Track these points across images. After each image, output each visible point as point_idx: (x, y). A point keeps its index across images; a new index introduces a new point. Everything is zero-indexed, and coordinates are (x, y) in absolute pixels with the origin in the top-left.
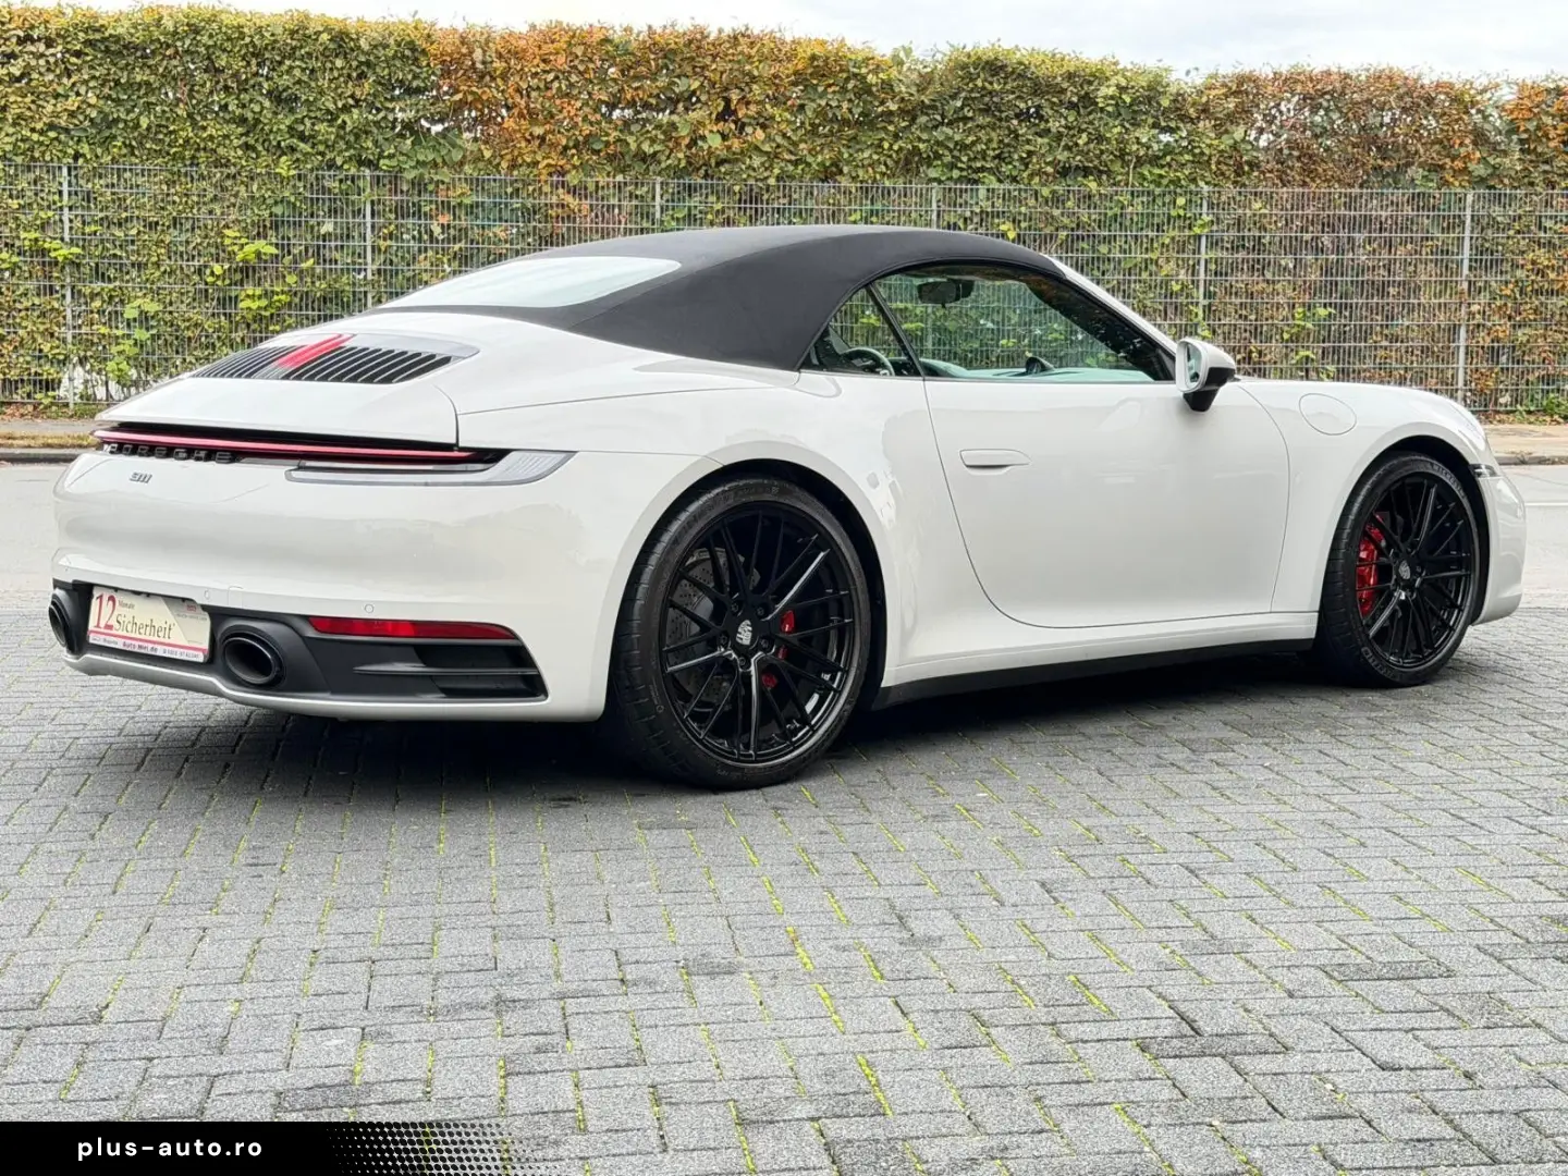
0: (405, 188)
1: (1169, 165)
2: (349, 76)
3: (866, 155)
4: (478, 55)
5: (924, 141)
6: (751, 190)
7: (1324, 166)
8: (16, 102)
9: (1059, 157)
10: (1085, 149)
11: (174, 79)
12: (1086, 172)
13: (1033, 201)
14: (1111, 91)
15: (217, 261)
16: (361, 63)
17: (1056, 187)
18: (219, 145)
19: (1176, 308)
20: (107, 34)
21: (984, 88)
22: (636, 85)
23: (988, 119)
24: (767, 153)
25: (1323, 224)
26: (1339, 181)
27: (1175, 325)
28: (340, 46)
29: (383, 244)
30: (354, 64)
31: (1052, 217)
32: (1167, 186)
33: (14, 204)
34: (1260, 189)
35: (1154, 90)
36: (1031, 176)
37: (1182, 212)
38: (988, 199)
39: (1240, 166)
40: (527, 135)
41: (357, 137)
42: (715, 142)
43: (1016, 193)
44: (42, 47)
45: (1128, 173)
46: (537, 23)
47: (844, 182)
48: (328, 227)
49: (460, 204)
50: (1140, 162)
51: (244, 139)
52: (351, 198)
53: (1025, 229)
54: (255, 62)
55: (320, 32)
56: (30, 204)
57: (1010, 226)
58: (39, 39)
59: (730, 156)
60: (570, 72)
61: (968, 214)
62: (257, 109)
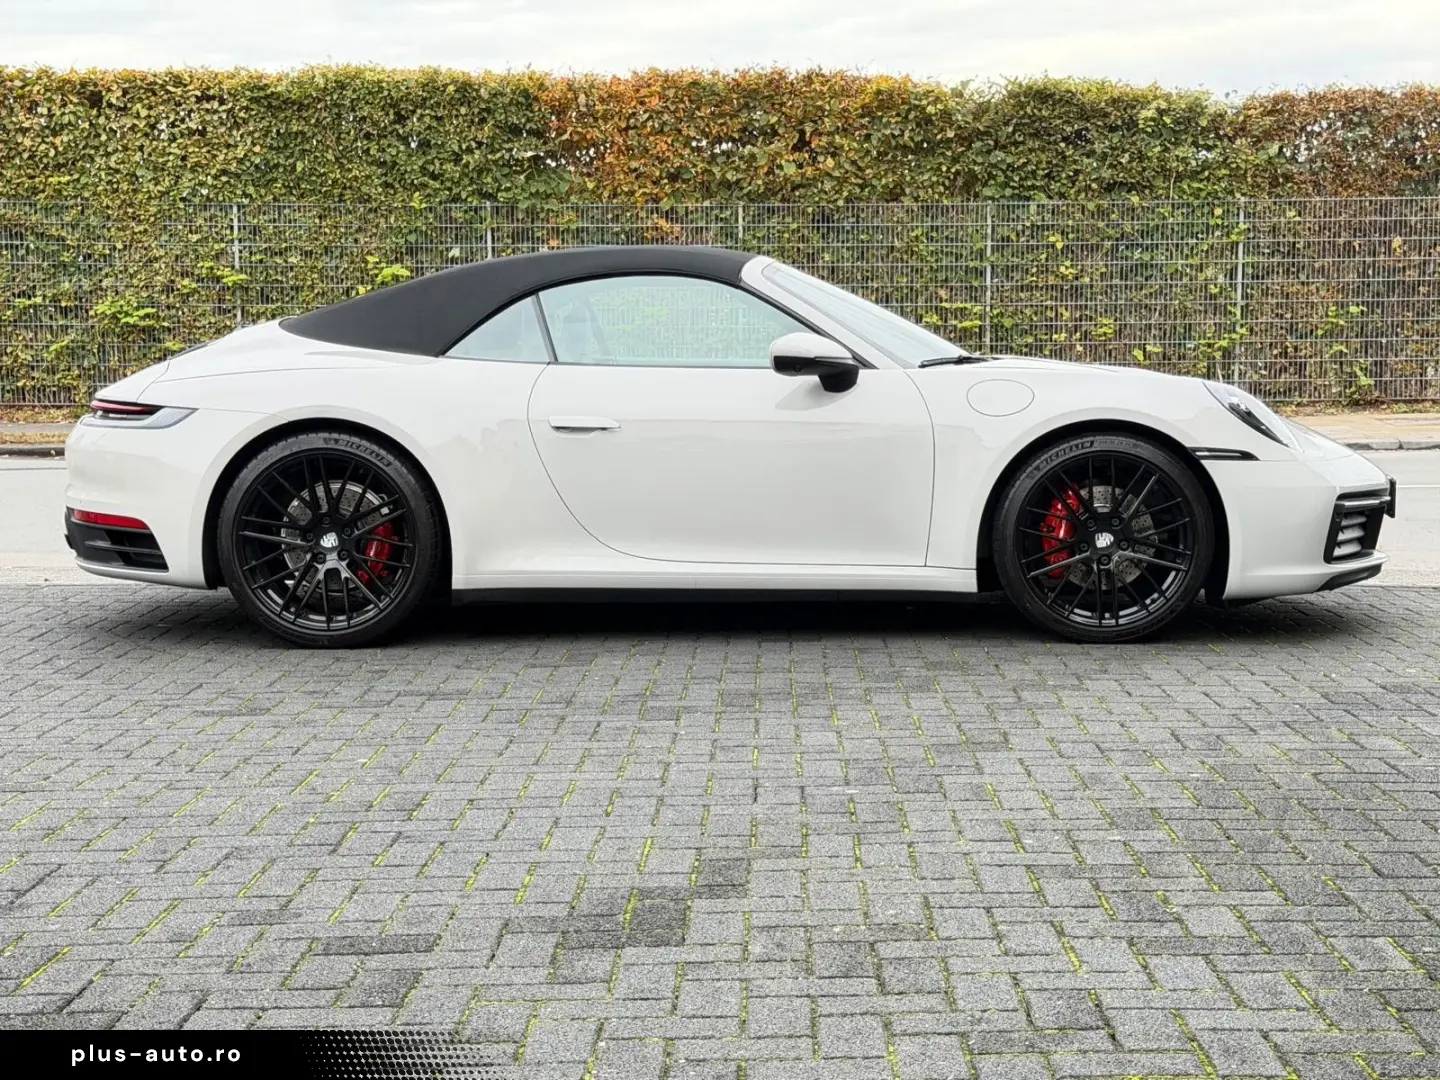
0: (520, 217)
1: (1208, 179)
2: (472, 121)
3: (926, 177)
4: (582, 99)
5: (979, 164)
6: (823, 211)
7: (1355, 176)
8: (194, 152)
9: (1104, 175)
10: (1129, 166)
11: (325, 128)
12: (1131, 188)
13: (1080, 215)
14: (1150, 114)
15: (362, 283)
16: (483, 110)
17: (1101, 202)
18: (362, 184)
19: (1216, 309)
20: (269, 92)
21: (1033, 115)
22: (720, 121)
23: (1037, 143)
24: (837, 178)
25: (1355, 230)
26: (1370, 189)
27: (1215, 324)
28: (465, 96)
30: (476, 110)
31: (1098, 229)
32: (1205, 198)
33: (195, 238)
34: (1293, 199)
35: (1195, 109)
36: (1079, 192)
37: (1219, 222)
38: (1038, 214)
39: (1276, 179)
40: (625, 169)
41: (480, 172)
42: (791, 170)
43: (1064, 208)
44: (216, 105)
45: (1168, 188)
46: (638, 71)
47: (907, 202)
48: (455, 252)
49: (568, 230)
50: (1180, 177)
51: (384, 179)
52: (474, 226)
53: (1073, 240)
54: (392, 112)
55: (447, 85)
56: (206, 238)
57: (1059, 237)
58: (213, 98)
59: (804, 181)
60: (662, 113)
61: (1020, 228)
62: (394, 153)
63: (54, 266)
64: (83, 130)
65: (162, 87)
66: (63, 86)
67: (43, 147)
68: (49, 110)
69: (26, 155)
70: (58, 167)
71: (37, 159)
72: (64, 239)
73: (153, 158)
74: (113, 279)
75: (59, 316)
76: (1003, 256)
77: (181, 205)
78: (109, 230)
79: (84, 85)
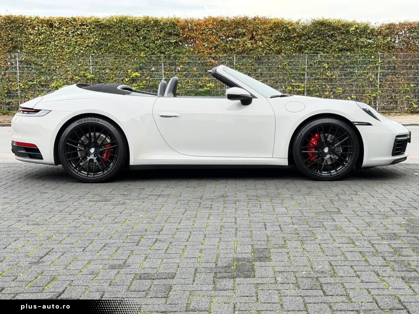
0: (172, 59)
1: (370, 48)
2: (158, 31)
3: (288, 47)
4: (190, 25)
5: (304, 44)
6: (259, 57)
7: (413, 47)
8: (79, 40)
9: (340, 47)
10: (347, 44)
11: (116, 33)
12: (348, 50)
13: (333, 58)
14: (353, 29)
15: (127, 78)
16: (161, 28)
17: (339, 54)
18: (127, 49)
19: (372, 85)
20: (100, 23)
21: (319, 29)
22: (229, 31)
23: (320, 37)
24: (262, 47)
25: (412, 63)
26: (417, 51)
27: (372, 90)
28: (156, 24)
29: (166, 73)
30: (159, 28)
31: (338, 62)
32: (369, 53)
33: (79, 65)
34: (395, 53)
35: (366, 28)
36: (332, 52)
37: (373, 60)
38: (321, 58)
39: (390, 48)
41: (160, 46)
42: (249, 45)
43: (328, 56)
44: (85, 27)
45: (358, 50)
46: (206, 17)
47: (283, 54)
48: (153, 69)
49: (185, 63)
50: (362, 47)
51: (133, 48)
52: (159, 61)
53: (330, 65)
54: (135, 29)
55: (151, 21)
56: (83, 65)
57: (327, 64)
58: (85, 25)
59: (253, 49)
60: (213, 29)
61: (315, 62)
62: (136, 40)
63: (39, 73)
64: (48, 34)
65: (70, 21)
66: (42, 21)
67: (36, 39)
68: (38, 28)
69: (31, 41)
70: (41, 44)
71: (35, 42)
72: (42, 65)
73: (67, 42)
74: (56, 76)
75: (41, 87)
76: (310, 70)
77: (76, 56)
78: (55, 63)
79: (48, 21)
